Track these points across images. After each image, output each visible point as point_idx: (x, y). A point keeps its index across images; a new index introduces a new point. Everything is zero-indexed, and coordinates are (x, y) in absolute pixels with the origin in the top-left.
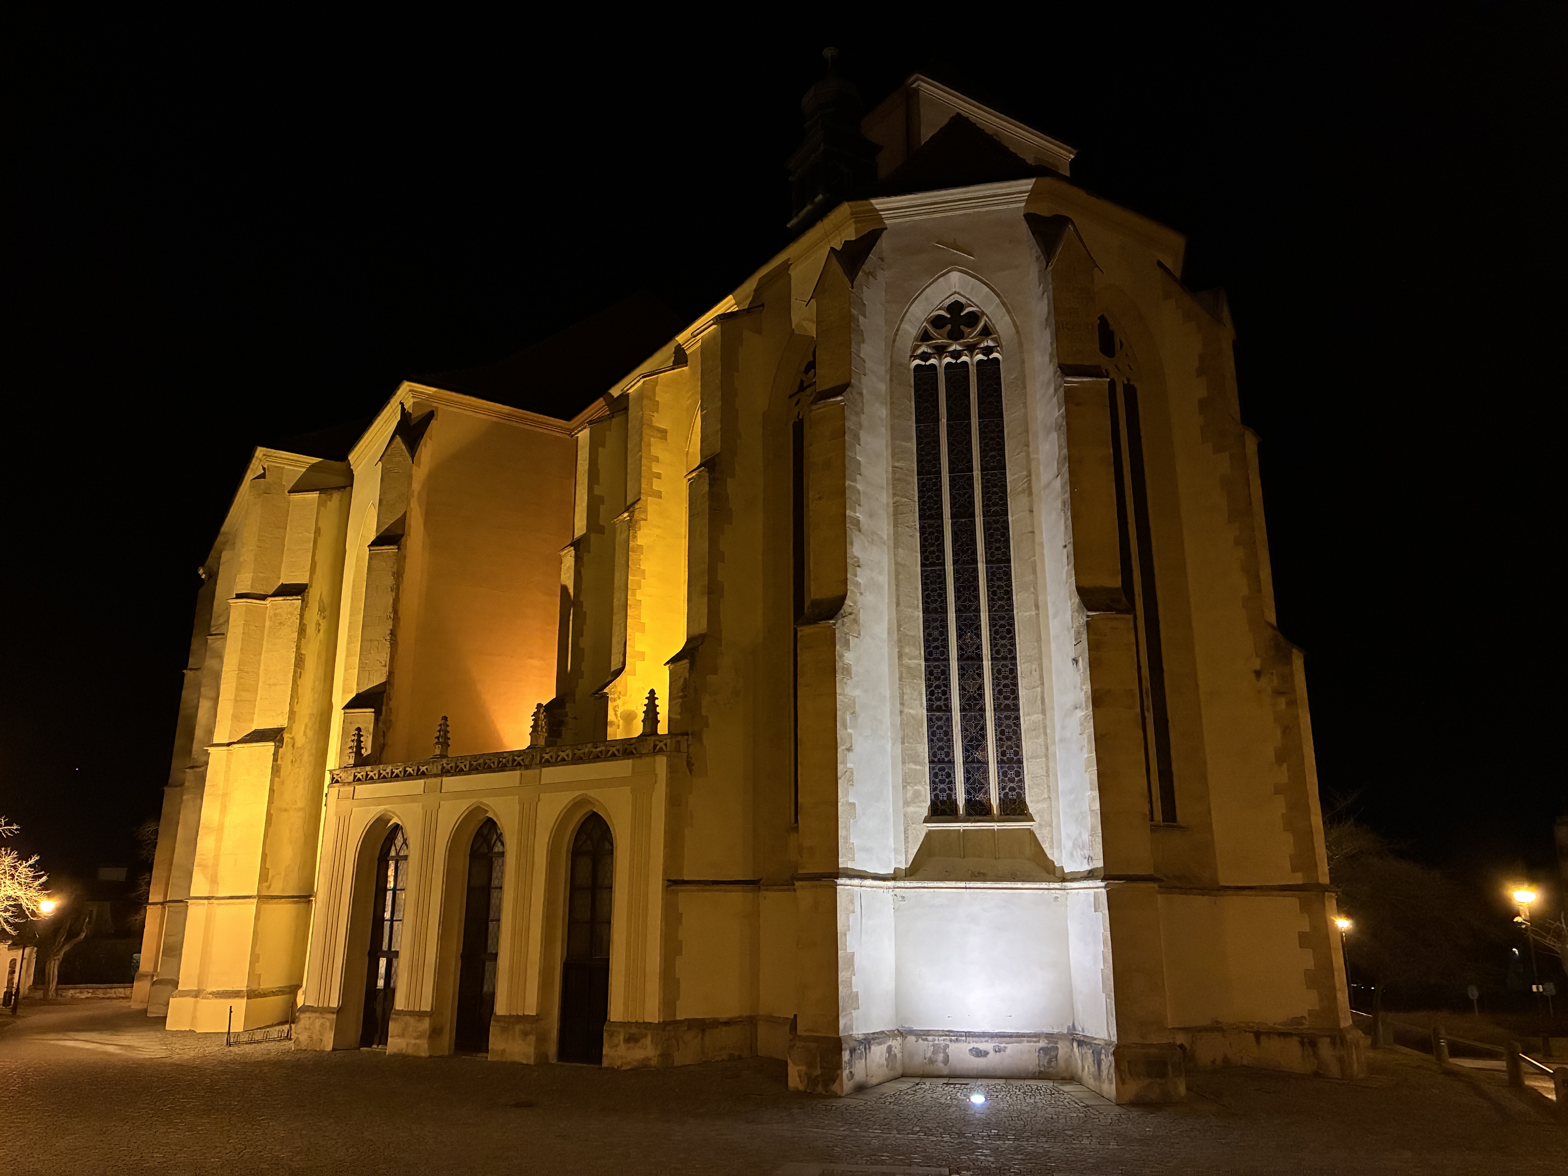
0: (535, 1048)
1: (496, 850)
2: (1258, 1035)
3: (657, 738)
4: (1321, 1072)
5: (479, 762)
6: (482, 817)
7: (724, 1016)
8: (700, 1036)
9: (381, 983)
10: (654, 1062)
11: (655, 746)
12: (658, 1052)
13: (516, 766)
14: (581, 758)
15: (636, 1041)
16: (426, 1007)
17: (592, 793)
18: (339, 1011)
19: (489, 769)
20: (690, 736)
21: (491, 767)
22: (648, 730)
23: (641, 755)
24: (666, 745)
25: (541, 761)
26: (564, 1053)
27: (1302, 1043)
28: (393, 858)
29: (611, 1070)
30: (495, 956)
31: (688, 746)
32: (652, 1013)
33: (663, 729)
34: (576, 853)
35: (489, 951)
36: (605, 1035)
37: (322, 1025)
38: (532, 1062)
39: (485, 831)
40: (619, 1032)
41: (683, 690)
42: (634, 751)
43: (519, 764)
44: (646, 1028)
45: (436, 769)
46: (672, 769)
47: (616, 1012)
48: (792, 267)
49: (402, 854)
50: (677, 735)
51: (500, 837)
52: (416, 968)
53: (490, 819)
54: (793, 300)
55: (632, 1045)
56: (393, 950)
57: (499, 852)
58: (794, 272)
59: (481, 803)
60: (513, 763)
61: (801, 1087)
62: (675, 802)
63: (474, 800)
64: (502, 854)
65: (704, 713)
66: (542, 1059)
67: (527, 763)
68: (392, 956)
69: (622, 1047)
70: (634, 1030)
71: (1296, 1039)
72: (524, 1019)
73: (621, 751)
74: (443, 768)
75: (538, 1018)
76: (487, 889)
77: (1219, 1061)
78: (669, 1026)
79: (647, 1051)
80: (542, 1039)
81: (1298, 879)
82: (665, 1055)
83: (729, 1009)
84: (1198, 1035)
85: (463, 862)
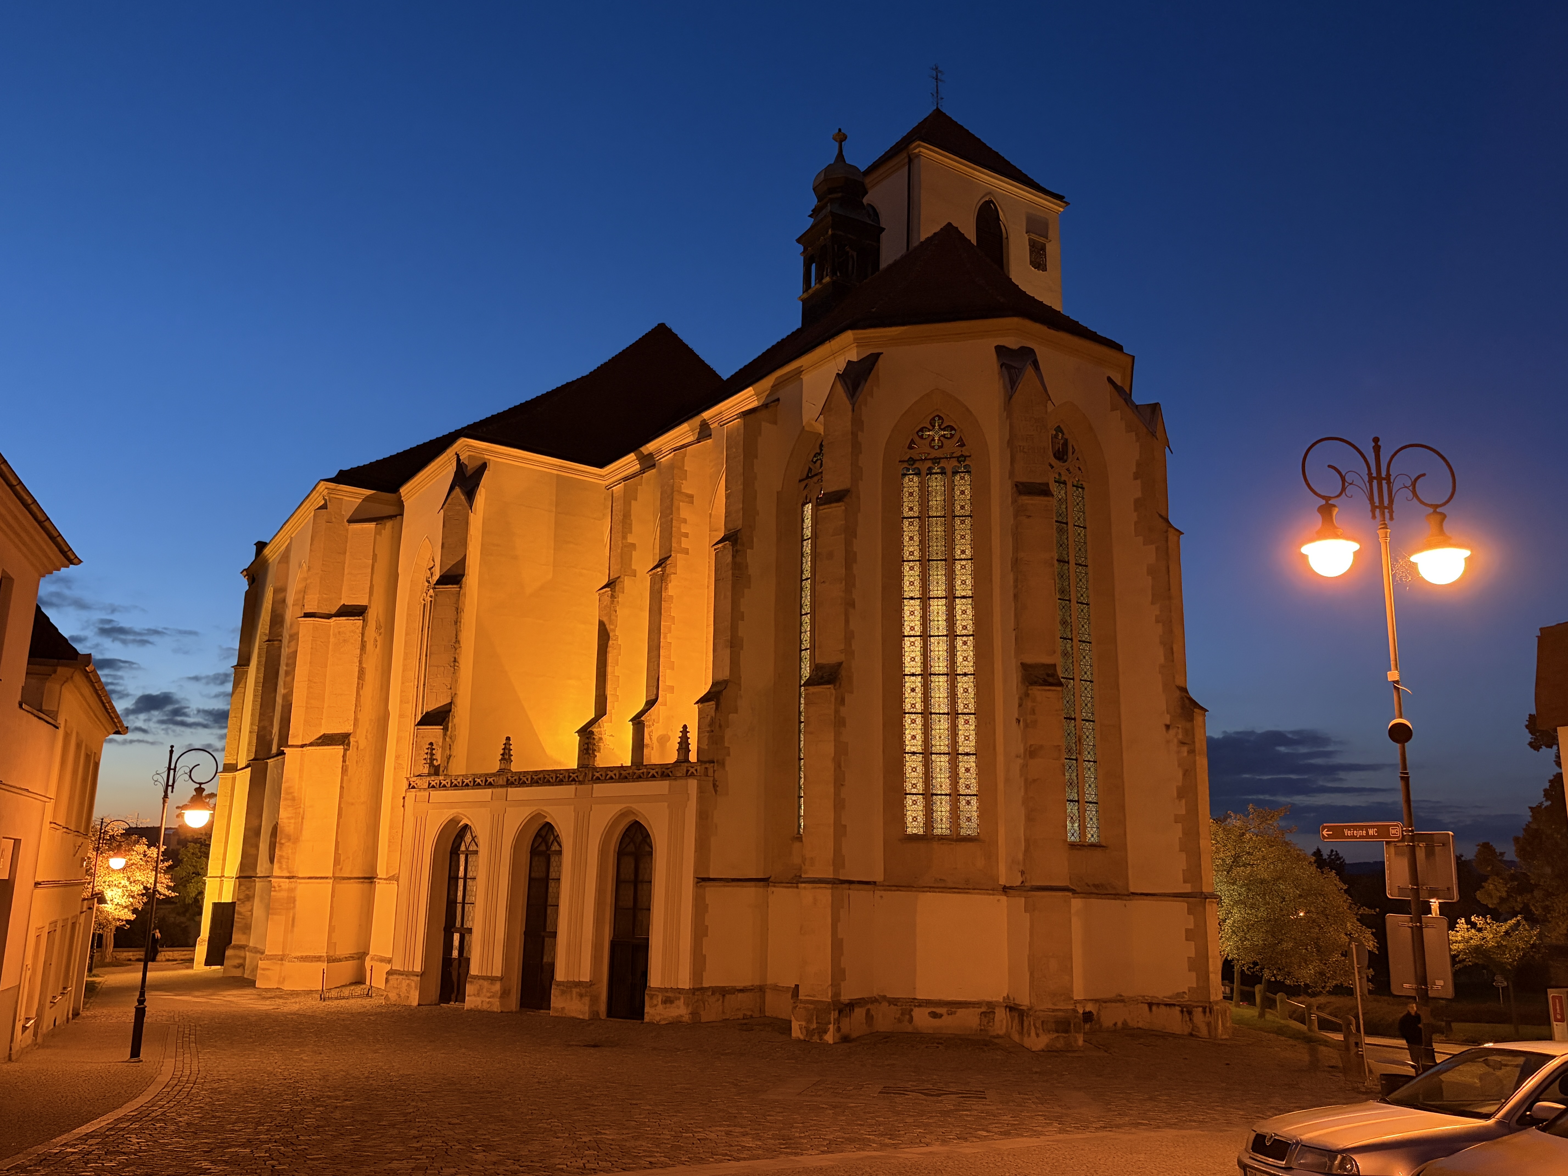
0: (589, 1007)
1: (553, 848)
2: (1150, 1005)
3: (689, 765)
4: (1194, 1033)
5: (539, 776)
6: (542, 822)
7: (740, 985)
8: (721, 1000)
9: (455, 954)
10: (686, 1018)
11: (688, 771)
12: (689, 1011)
13: (572, 781)
14: (626, 778)
15: (672, 1002)
16: (497, 973)
17: (635, 806)
18: (422, 975)
19: (548, 783)
20: (716, 764)
21: (550, 782)
22: (682, 758)
23: (676, 778)
24: (696, 770)
25: (592, 778)
26: (611, 1011)
27: (1182, 1011)
28: (463, 852)
29: (651, 1023)
30: (554, 935)
31: (714, 771)
32: (685, 982)
33: (693, 757)
34: (621, 854)
35: (548, 930)
36: (646, 998)
37: (408, 985)
38: (587, 1018)
39: (543, 833)
40: (657, 996)
41: (710, 725)
42: (670, 774)
43: (574, 780)
44: (679, 993)
45: (502, 780)
46: (701, 790)
47: (655, 980)
48: (804, 372)
49: (471, 849)
50: (705, 762)
51: (557, 838)
52: (487, 943)
53: (548, 823)
54: (804, 401)
55: (668, 1005)
56: (465, 927)
57: (555, 851)
58: (806, 378)
59: (542, 810)
60: (569, 779)
61: (802, 1037)
62: (703, 816)
63: (535, 808)
64: (560, 853)
65: (726, 744)
66: (595, 1015)
67: (581, 779)
68: (466, 932)
69: (660, 1007)
70: (670, 994)
71: (1179, 1008)
72: (578, 984)
73: (659, 773)
74: (508, 780)
75: (591, 984)
76: (546, 880)
77: (1119, 1024)
78: (697, 992)
79: (680, 1010)
80: (594, 1000)
81: (1188, 888)
82: (694, 1014)
83: (745, 978)
84: (1104, 1005)
85: (525, 857)
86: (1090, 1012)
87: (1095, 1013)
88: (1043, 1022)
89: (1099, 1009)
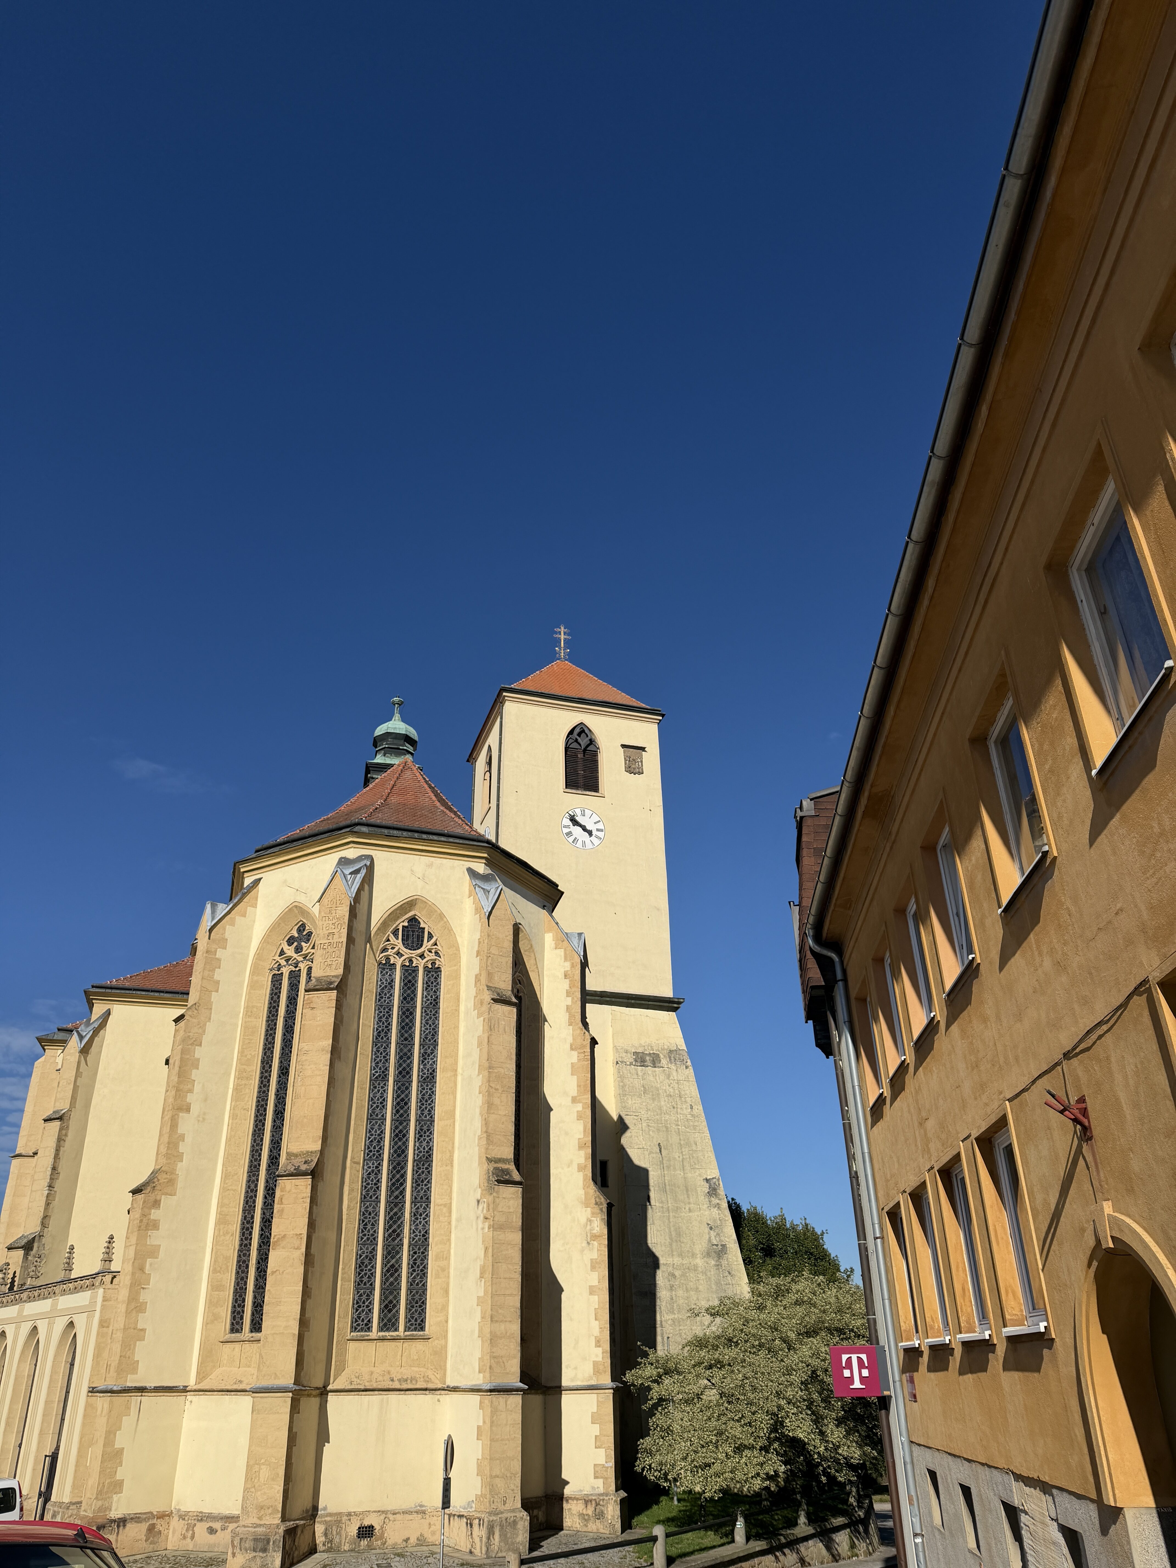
4: (472, 1549)
17: (74, 1317)
22: (104, 1267)
27: (468, 1525)
67: (57, 1292)
70: (56, 1509)
71: (467, 1522)
75: (28, 1497)
77: (413, 1540)
84: (391, 1517)
85: (28, 1370)
86: (371, 1527)
87: (377, 1527)
88: (241, 1539)
89: (384, 1522)
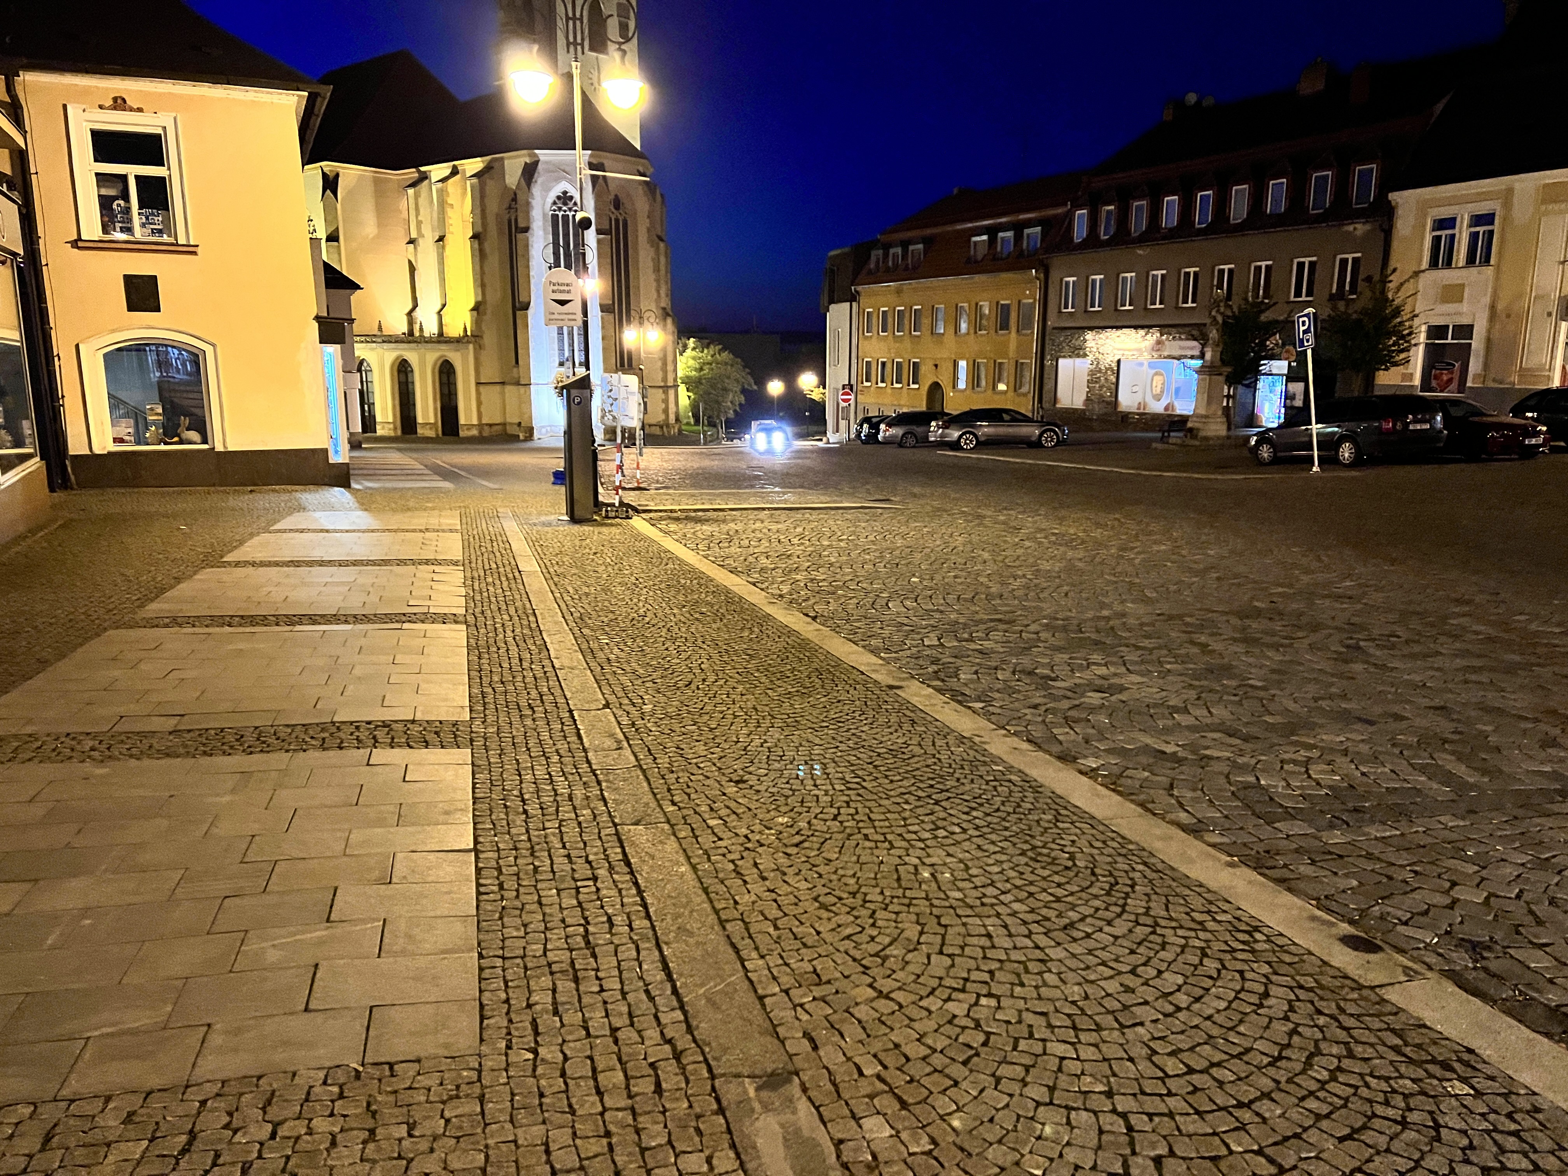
0: (434, 432)
1: (408, 370)
3: (468, 338)
6: (402, 359)
7: (496, 423)
8: (490, 427)
9: (367, 414)
10: (476, 435)
11: (468, 340)
14: (436, 341)
15: (470, 429)
16: (390, 421)
17: (446, 354)
20: (479, 337)
21: (398, 340)
23: (462, 343)
24: (471, 340)
26: (444, 433)
28: (364, 371)
29: (461, 436)
30: (414, 405)
31: (478, 339)
32: (475, 421)
33: (469, 333)
34: (441, 373)
36: (459, 428)
38: (433, 436)
39: (404, 364)
40: (464, 427)
41: (475, 321)
42: (458, 341)
43: (416, 341)
44: (473, 426)
45: (379, 340)
46: (475, 349)
47: (462, 421)
48: (505, 161)
49: (368, 369)
50: (474, 335)
51: (410, 365)
52: (384, 409)
53: (405, 359)
54: (506, 174)
57: (410, 371)
59: (403, 354)
60: (405, 340)
61: (523, 439)
62: (477, 359)
63: (396, 355)
64: (412, 371)
65: (483, 329)
66: (437, 435)
68: (371, 405)
69: (465, 430)
70: (469, 426)
72: (428, 424)
73: (454, 340)
74: (383, 339)
75: (435, 423)
76: (407, 382)
78: (480, 426)
79: (474, 432)
80: (437, 430)
81: (662, 384)
82: (480, 432)
83: (498, 420)
85: (396, 374)
